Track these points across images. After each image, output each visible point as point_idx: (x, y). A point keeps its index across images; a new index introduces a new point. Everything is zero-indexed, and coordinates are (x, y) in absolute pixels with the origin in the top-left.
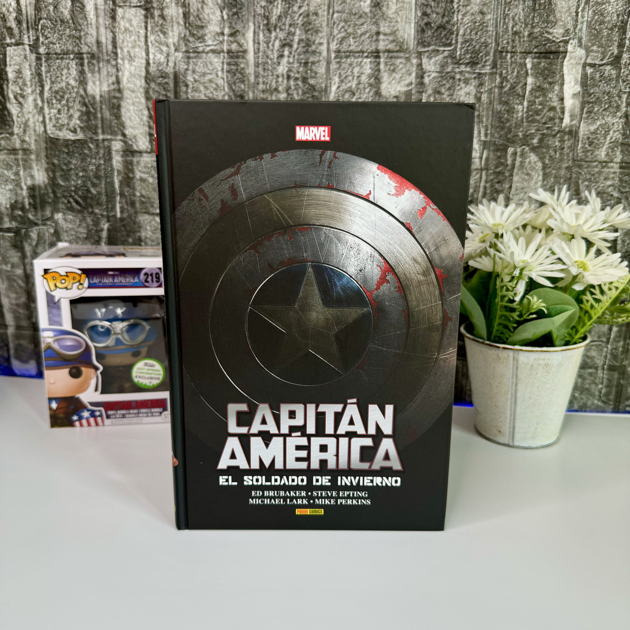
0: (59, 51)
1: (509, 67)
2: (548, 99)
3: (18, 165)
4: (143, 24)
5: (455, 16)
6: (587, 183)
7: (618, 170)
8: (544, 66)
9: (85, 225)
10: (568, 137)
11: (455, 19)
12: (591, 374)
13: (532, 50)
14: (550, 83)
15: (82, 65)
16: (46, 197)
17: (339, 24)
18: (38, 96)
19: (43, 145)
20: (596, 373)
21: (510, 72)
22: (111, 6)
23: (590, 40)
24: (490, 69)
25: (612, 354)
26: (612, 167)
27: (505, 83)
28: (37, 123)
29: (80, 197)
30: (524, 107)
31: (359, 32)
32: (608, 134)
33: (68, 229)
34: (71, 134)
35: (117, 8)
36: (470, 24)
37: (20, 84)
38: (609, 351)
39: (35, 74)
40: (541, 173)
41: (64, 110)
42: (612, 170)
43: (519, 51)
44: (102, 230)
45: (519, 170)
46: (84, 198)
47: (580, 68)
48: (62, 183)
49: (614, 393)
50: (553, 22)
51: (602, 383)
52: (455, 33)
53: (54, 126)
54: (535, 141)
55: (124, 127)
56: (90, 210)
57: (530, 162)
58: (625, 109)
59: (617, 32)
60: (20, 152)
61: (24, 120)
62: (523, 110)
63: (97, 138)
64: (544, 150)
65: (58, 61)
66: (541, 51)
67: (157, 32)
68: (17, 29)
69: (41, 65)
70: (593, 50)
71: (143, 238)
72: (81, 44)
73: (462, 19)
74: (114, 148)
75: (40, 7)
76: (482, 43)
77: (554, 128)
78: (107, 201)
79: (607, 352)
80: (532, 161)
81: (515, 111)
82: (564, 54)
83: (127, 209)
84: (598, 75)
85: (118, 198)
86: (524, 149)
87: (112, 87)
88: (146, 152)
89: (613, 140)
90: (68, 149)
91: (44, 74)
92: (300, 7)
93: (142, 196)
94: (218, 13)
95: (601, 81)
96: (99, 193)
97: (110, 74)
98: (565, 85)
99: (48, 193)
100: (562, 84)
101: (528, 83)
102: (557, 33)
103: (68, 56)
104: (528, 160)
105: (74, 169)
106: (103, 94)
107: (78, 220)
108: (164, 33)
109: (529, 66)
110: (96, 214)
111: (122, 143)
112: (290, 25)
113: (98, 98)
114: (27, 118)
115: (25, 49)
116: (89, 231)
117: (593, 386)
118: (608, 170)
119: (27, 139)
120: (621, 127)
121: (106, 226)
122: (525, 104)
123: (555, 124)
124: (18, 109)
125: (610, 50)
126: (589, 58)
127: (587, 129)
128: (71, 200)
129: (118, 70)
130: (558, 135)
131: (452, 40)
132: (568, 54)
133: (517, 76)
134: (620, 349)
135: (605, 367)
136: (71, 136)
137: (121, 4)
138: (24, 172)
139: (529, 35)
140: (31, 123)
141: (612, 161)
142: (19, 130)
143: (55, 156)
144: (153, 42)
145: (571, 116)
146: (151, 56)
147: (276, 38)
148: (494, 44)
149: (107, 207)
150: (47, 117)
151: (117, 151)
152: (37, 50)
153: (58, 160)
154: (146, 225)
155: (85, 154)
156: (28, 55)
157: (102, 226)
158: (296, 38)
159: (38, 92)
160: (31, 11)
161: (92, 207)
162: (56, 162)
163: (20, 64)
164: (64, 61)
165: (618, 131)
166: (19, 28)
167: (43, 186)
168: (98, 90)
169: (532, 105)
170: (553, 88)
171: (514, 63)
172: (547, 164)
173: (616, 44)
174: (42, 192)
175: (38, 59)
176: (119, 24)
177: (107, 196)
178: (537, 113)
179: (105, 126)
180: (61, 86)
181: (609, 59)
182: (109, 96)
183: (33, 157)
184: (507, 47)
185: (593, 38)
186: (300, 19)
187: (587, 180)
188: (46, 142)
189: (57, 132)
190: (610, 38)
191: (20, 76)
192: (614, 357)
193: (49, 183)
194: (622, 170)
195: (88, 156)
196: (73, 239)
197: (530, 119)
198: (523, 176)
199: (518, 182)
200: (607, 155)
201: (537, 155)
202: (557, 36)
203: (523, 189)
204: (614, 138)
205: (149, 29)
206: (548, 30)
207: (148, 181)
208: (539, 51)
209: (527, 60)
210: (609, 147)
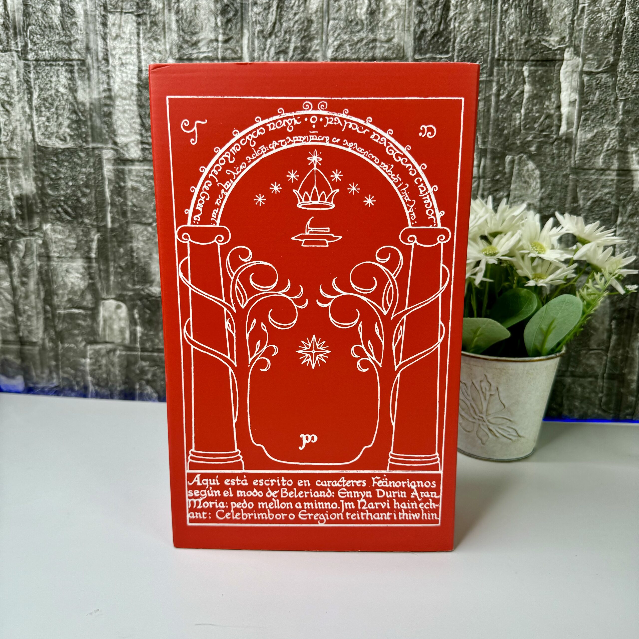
0: (47, 57)
1: (506, 75)
2: (545, 106)
3: (5, 174)
4: (135, 31)
5: (452, 23)
6: (584, 191)
7: (616, 178)
8: (541, 74)
9: (74, 235)
10: (566, 145)
11: (452, 26)
12: (591, 383)
13: (528, 57)
14: (547, 91)
15: (72, 72)
16: (34, 207)
17: (335, 31)
18: (26, 103)
19: (31, 154)
20: (596, 382)
21: (507, 80)
22: (103, 13)
23: (586, 48)
24: (486, 77)
25: (611, 362)
26: (609, 175)
27: (502, 91)
28: (25, 132)
29: (69, 206)
30: (521, 115)
31: (356, 39)
32: (605, 142)
33: (57, 240)
34: (61, 142)
35: (109, 14)
36: (466, 32)
37: (8, 91)
38: (608, 359)
39: (23, 81)
40: (539, 180)
41: (53, 118)
42: (610, 178)
43: (515, 59)
44: (92, 241)
45: (517, 178)
46: (75, 208)
47: (576, 76)
48: (50, 192)
49: (614, 402)
50: (549, 30)
51: (602, 392)
52: (452, 40)
53: (43, 134)
54: (533, 149)
55: (115, 135)
56: (80, 220)
57: (528, 170)
58: (621, 117)
59: (613, 40)
60: (8, 161)
61: (11, 128)
62: (521, 118)
63: (87, 146)
64: (543, 158)
65: (47, 68)
66: (538, 59)
67: (149, 38)
68: (5, 35)
69: (30, 72)
70: (589, 58)
71: (135, 249)
72: (71, 50)
73: (459, 27)
74: (105, 157)
75: (28, 13)
76: (479, 51)
77: (552, 136)
78: (97, 211)
79: (606, 360)
80: (530, 168)
81: (513, 118)
82: (560, 63)
83: (119, 219)
84: (594, 83)
85: (109, 208)
86: (522, 157)
87: (104, 95)
88: (139, 161)
89: (610, 148)
90: (57, 157)
91: (32, 80)
92: (295, 14)
93: (134, 206)
94: (212, 19)
95: (597, 89)
96: (89, 203)
97: (101, 81)
98: (562, 93)
99: (36, 203)
100: (559, 92)
101: (525, 90)
102: (554, 41)
103: (58, 63)
104: (526, 168)
105: (63, 179)
106: (94, 101)
107: (68, 231)
108: (157, 40)
109: (526, 74)
110: (86, 224)
111: (112, 151)
112: (286, 33)
113: (88, 105)
114: (14, 126)
115: (12, 56)
116: (79, 241)
117: (593, 395)
118: (605, 178)
119: (15, 147)
120: (617, 134)
121: (96, 236)
122: (523, 111)
123: (552, 131)
124: (5, 116)
125: (606, 58)
126: (585, 66)
127: (583, 137)
128: (60, 209)
129: (109, 77)
130: (556, 143)
131: (449, 48)
132: (565, 62)
133: (515, 85)
134: (620, 357)
135: (605, 375)
136: (60, 145)
137: (112, 10)
138: (11, 181)
139: (526, 43)
140: (18, 131)
141: (609, 169)
142: (6, 138)
143: (44, 164)
144: (146, 49)
145: (568, 124)
146: (143, 63)
147: (271, 45)
148: (490, 52)
149: (97, 218)
150: (36, 124)
151: (108, 160)
152: (26, 57)
153: (47, 169)
154: (138, 235)
155: (75, 163)
156: (16, 62)
157: (93, 237)
158: (292, 46)
159: (26, 99)
160: (19, 17)
161: (82, 217)
162: (44, 170)
163: (7, 71)
164: (54, 67)
165: (614, 138)
166: (7, 34)
167: (31, 196)
168: (87, 97)
169: (529, 113)
170: (550, 96)
171: (511, 70)
172: (545, 172)
173: (612, 52)
174: (30, 202)
175: (27, 66)
176: (110, 30)
177: (96, 205)
178: (535, 120)
179: (95, 134)
180: (50, 93)
181: (605, 67)
182: (100, 103)
183: (20, 165)
184: (504, 55)
185: (589, 46)
186: (296, 26)
187: (585, 188)
188: (34, 151)
189: (46, 140)
190: (605, 46)
191: (8, 83)
192: (614, 364)
193: (37, 193)
194: (619, 178)
195: (78, 164)
196: (62, 250)
197: (528, 126)
198: (521, 184)
199: (515, 189)
200: (604, 163)
201: (535, 163)
202: (553, 44)
203: (521, 196)
204: (611, 146)
205: (141, 35)
206: (544, 38)
207: (140, 190)
208: (536, 59)
209: (524, 68)
210: (607, 155)
